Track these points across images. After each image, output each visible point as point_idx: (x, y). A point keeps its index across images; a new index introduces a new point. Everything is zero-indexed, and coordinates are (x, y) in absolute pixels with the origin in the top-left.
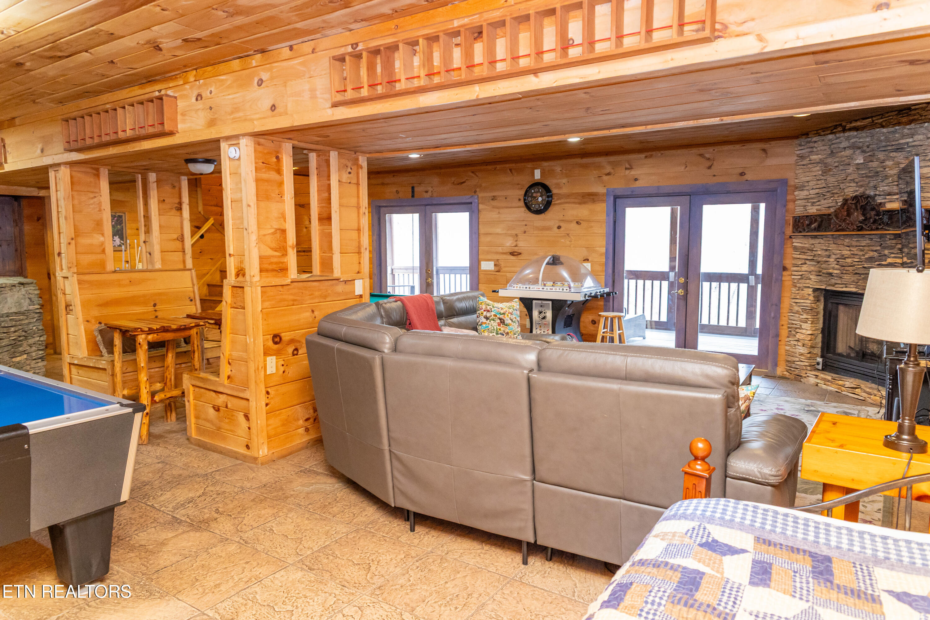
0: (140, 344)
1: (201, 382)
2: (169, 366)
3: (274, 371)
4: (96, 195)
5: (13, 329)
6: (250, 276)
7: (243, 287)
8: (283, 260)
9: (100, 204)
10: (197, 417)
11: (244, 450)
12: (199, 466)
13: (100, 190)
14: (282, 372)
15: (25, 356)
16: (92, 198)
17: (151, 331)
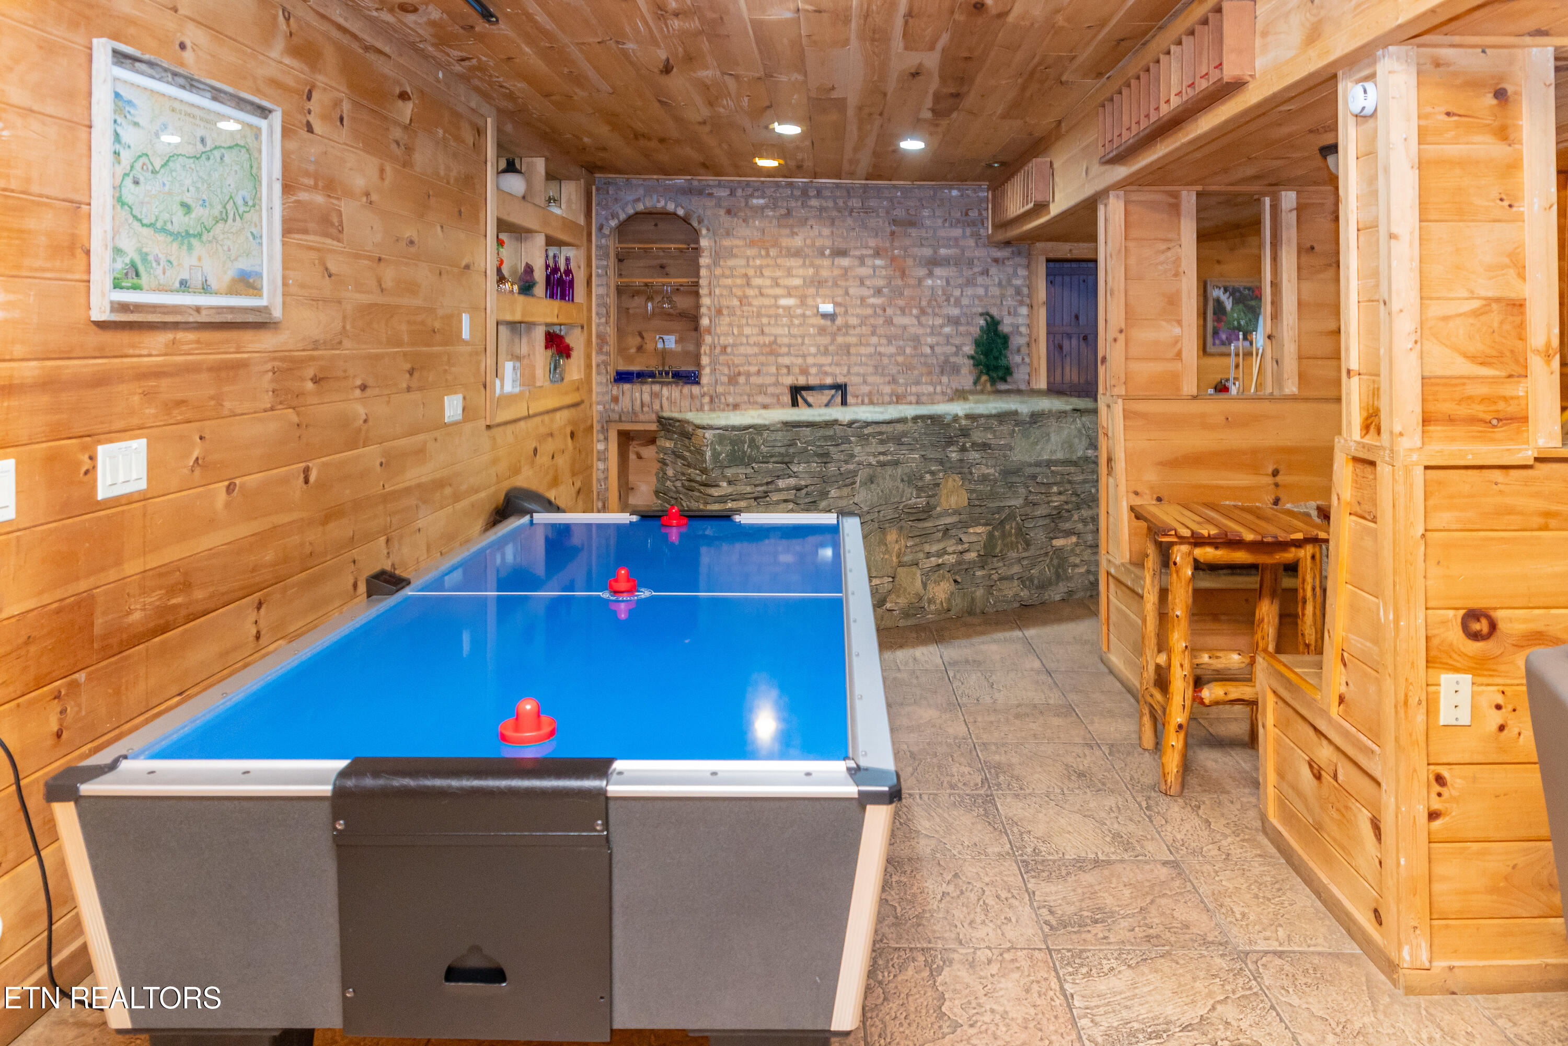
0: (1175, 564)
1: (1286, 688)
2: (1263, 620)
3: (1465, 720)
4: (1170, 245)
5: (1055, 489)
6: (1391, 433)
7: (1372, 464)
8: (1509, 390)
9: (1177, 261)
10: (1281, 775)
11: (1369, 920)
12: (1244, 915)
13: (1179, 234)
14: (1494, 727)
15: (1074, 539)
16: (1163, 252)
17: (1197, 541)
